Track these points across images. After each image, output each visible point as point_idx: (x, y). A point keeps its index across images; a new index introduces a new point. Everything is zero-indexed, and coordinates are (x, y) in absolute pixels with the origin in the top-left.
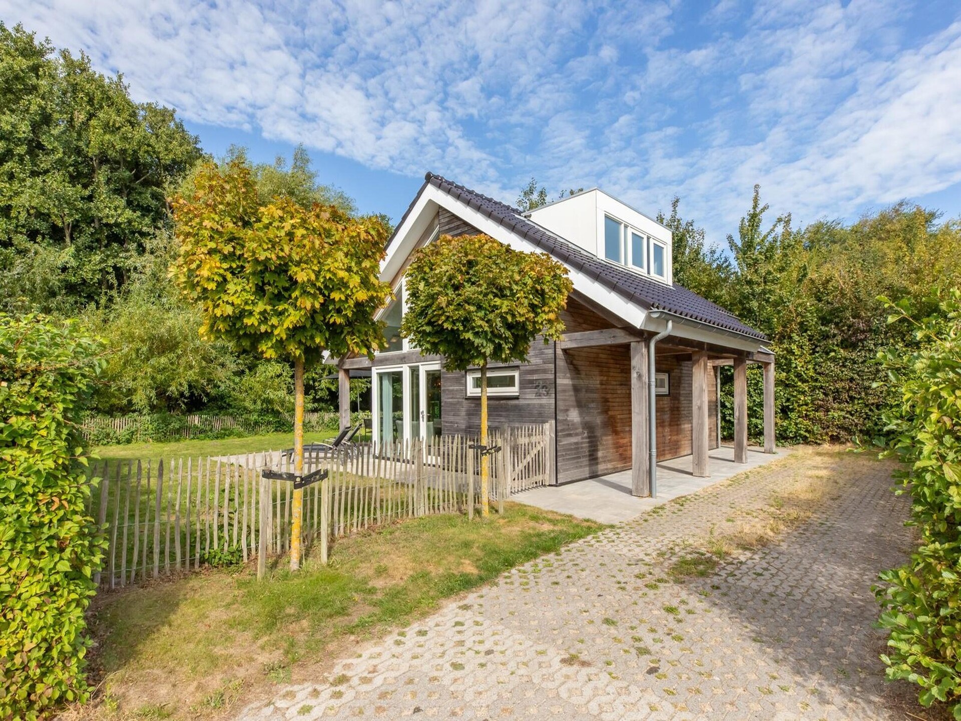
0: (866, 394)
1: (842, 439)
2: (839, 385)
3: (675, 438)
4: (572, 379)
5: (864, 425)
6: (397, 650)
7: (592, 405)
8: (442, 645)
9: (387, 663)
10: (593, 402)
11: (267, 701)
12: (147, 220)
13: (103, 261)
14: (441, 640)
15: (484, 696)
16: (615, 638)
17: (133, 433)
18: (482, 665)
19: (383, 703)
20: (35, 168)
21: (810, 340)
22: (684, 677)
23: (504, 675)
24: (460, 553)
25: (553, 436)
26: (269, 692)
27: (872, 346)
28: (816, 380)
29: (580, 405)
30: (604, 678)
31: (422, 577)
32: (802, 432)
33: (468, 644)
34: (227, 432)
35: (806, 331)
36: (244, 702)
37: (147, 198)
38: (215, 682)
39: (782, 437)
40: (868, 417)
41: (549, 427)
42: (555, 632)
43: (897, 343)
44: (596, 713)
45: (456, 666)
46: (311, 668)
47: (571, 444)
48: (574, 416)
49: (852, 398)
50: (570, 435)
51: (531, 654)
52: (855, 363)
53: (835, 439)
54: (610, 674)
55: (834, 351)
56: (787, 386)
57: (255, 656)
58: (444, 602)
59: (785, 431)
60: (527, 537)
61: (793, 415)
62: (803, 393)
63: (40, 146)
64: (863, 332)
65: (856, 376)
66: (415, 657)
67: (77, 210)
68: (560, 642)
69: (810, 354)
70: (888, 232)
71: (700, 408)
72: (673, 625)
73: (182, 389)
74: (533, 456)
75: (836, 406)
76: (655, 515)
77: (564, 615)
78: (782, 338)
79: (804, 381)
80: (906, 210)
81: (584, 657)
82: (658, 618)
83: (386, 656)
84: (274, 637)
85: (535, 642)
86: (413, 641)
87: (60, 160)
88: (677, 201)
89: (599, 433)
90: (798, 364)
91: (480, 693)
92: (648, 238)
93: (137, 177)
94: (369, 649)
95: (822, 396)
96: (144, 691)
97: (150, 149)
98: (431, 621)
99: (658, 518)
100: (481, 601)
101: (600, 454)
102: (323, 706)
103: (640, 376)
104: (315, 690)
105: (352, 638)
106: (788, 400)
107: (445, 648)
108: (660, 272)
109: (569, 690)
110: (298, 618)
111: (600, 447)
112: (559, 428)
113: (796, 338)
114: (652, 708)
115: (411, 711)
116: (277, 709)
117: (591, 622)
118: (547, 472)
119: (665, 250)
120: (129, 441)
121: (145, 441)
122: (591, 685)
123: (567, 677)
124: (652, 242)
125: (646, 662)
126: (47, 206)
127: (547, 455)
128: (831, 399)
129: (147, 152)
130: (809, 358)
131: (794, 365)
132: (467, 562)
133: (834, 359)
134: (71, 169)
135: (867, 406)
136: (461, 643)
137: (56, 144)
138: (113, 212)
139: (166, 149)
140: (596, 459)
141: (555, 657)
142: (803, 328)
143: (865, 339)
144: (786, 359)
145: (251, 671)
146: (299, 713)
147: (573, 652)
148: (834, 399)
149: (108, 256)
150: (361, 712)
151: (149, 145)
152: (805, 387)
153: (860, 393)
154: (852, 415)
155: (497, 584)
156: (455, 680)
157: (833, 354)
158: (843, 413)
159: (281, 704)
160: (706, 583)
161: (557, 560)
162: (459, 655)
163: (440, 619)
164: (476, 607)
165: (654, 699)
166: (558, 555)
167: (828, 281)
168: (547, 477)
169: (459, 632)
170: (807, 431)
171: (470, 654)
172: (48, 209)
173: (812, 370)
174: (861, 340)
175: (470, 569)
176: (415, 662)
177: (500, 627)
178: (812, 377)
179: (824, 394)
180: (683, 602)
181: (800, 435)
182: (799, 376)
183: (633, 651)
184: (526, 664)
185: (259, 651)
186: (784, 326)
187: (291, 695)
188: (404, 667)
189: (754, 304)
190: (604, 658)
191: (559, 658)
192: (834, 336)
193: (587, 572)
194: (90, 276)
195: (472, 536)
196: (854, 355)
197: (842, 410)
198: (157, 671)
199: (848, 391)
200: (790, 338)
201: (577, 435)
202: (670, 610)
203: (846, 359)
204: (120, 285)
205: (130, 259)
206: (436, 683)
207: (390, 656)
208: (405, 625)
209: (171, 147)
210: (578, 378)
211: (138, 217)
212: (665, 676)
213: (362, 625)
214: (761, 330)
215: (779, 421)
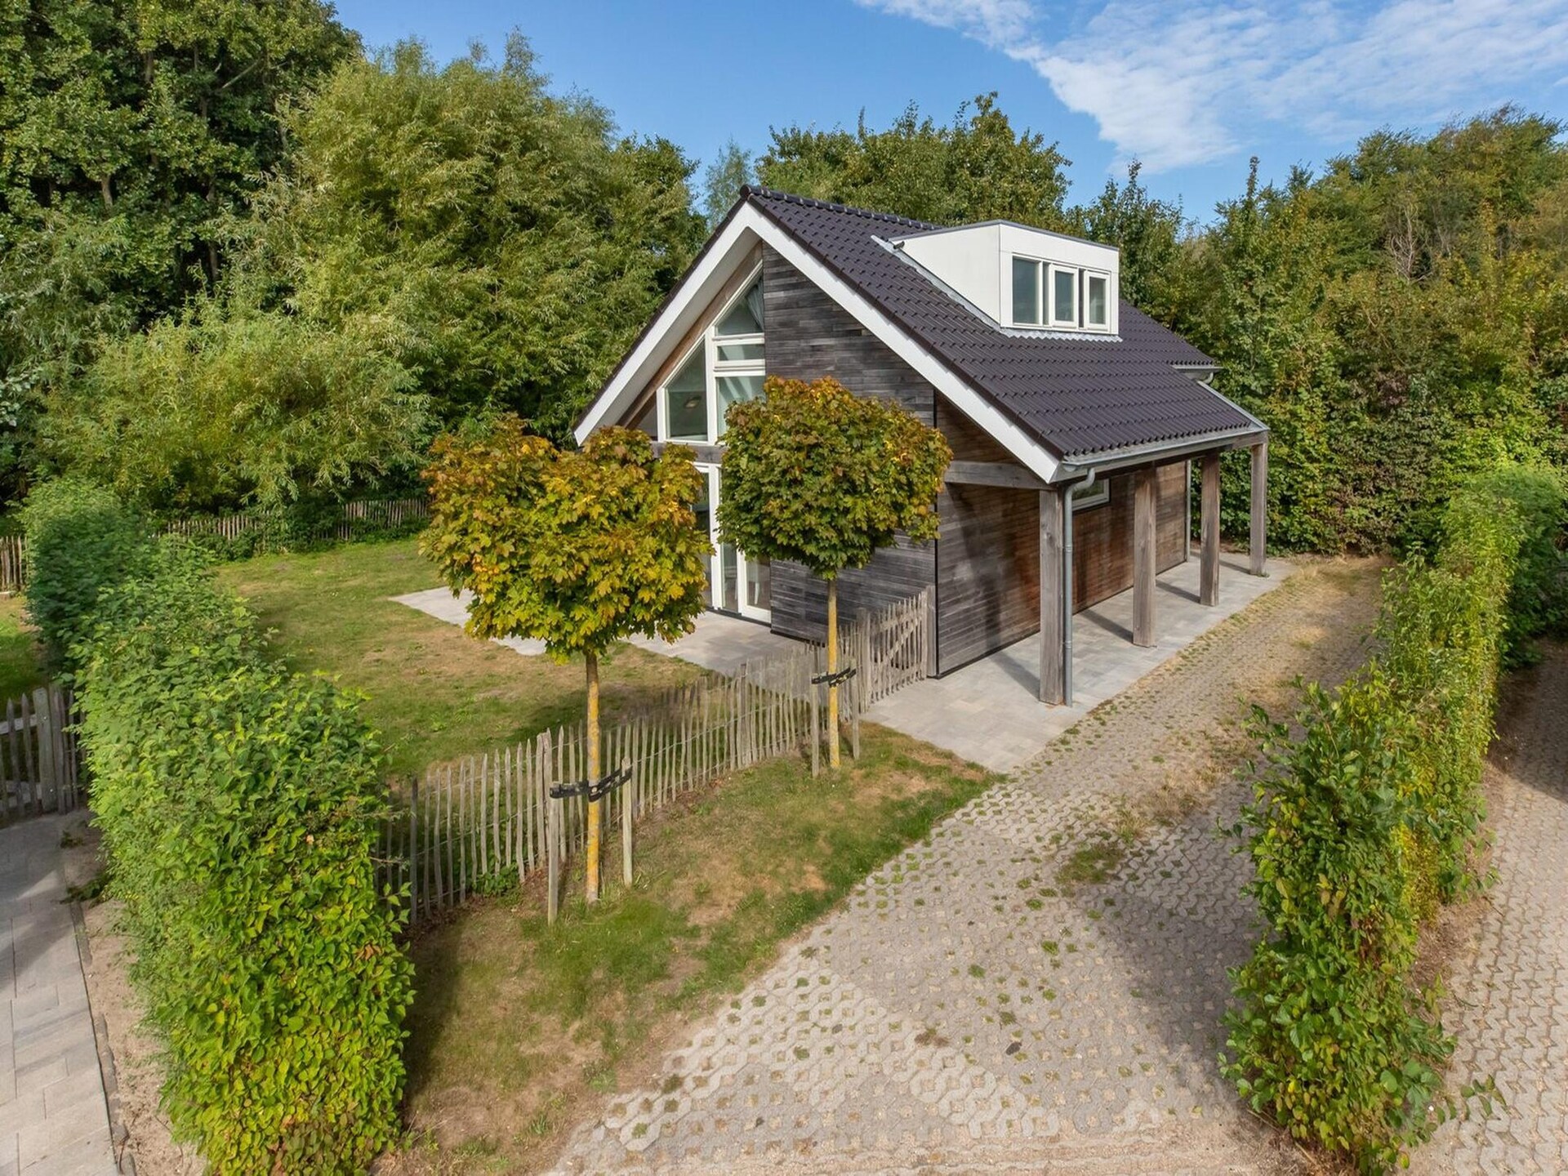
0: (1399, 485)
1: (1364, 550)
2: (1362, 470)
3: (1117, 563)
4: (961, 519)
5: (1393, 529)
6: (732, 1031)
7: (990, 550)
8: (783, 1020)
9: (723, 1053)
10: (992, 544)
11: (594, 1122)
12: (248, 155)
13: (175, 233)
14: (782, 1011)
15: (831, 1096)
16: (979, 999)
17: (254, 540)
18: (829, 1050)
19: (721, 1114)
20: (42, 75)
21: (1325, 398)
22: (1046, 1055)
23: (852, 1064)
24: (800, 851)
25: (933, 608)
26: (595, 1108)
27: (1409, 416)
28: (1331, 460)
29: (973, 553)
30: (961, 1061)
31: (755, 903)
32: (1308, 536)
33: (813, 1017)
34: (413, 527)
35: (1318, 385)
36: (571, 1124)
37: (245, 115)
38: (532, 1096)
39: (1280, 542)
40: (1399, 520)
41: (925, 597)
42: (913, 991)
43: (1443, 412)
44: (945, 1115)
45: (801, 1054)
46: (638, 1066)
47: (959, 614)
48: (964, 572)
49: (1379, 490)
50: (958, 601)
51: (883, 1029)
52: (1384, 439)
53: (1354, 549)
54: (967, 1056)
55: (1357, 419)
56: (1290, 466)
57: (570, 1054)
58: (783, 945)
59: (1285, 533)
60: (888, 808)
61: (1295, 510)
62: (1312, 478)
63: (46, 31)
64: (1397, 394)
65: (1385, 459)
66: (753, 1042)
67: (123, 148)
68: (917, 1007)
69: (1324, 421)
70: (1483, 155)
71: (1144, 550)
72: (1048, 972)
73: (338, 473)
74: (903, 642)
75: (1357, 500)
76: (1062, 748)
77: (926, 961)
78: (1286, 391)
79: (1312, 460)
80: (1512, 119)
81: (942, 1032)
82: (1033, 962)
83: (720, 1041)
84: (586, 1021)
85: (889, 1010)
86: (750, 1015)
87: (87, 58)
88: (1137, 167)
89: (1000, 586)
90: (1306, 435)
91: (826, 1093)
92: (1081, 272)
93: (224, 75)
94: (700, 1032)
95: (1337, 484)
96: (458, 1119)
97: (249, 35)
98: (770, 978)
99: (1066, 755)
100: (828, 940)
101: (1002, 616)
102: (659, 1123)
103: (1051, 540)
104: (647, 1101)
105: (679, 1016)
106: (1290, 487)
107: (787, 1024)
108: (1099, 317)
109: (922, 1083)
110: (610, 988)
111: (1003, 607)
112: (941, 596)
113: (1305, 395)
114: (1005, 1104)
115: (753, 1125)
116: (609, 1131)
117: (956, 972)
118: (925, 659)
119: (1107, 284)
120: (248, 555)
121: (276, 552)
122: (945, 1073)
123: (921, 1063)
124: (1087, 276)
125: (1007, 1036)
126: (70, 146)
127: (924, 635)
128: (1349, 489)
129: (245, 42)
130: (1322, 426)
131: (1299, 437)
132: (812, 868)
133: (1355, 432)
134: (108, 74)
135: (1398, 503)
136: (804, 1015)
137: (78, 32)
138: (187, 148)
139: (277, 32)
140: (997, 625)
141: (909, 1032)
142: (1315, 382)
143: (1400, 404)
144: (1289, 425)
145: (571, 1078)
146: (634, 1134)
147: (930, 1024)
148: (1355, 489)
149: (181, 222)
150: (700, 1129)
151: (247, 29)
152: (1314, 469)
153: (1389, 484)
154: (1378, 515)
155: (846, 907)
156: (800, 1075)
157: (1354, 424)
158: (1366, 512)
159: (612, 1123)
160: (1100, 894)
161: (926, 855)
162: (803, 1035)
163: (780, 975)
164: (823, 950)
165: (1006, 1089)
166: (928, 844)
167: (1355, 308)
168: (924, 667)
169: (803, 997)
170: (1315, 534)
171: (816, 1031)
172: (74, 151)
173: (1325, 446)
174: (1395, 407)
175: (815, 883)
176: (755, 1049)
177: (851, 986)
178: (1324, 455)
179: (1342, 481)
180: (1067, 932)
181: (1306, 540)
182: (1305, 451)
183: (997, 1018)
184: (877, 1046)
185: (573, 1045)
186: (1289, 376)
187: (620, 1109)
188: (742, 1060)
189: (1246, 341)
190: (963, 1032)
191: (913, 1036)
192: (1358, 396)
193: (961, 877)
194: (154, 261)
195: (817, 816)
196: (1382, 428)
197: (1365, 507)
198: (464, 1089)
199: (1374, 479)
200: (1296, 393)
201: (967, 598)
202: (1050, 947)
203: (1372, 433)
204: (211, 281)
205: (224, 226)
206: (779, 1080)
207: (724, 1041)
208: (739, 989)
209: (285, 28)
210: (969, 517)
211: (232, 152)
212: (1025, 1056)
213: (688, 993)
214: (1256, 379)
215: (1276, 517)
